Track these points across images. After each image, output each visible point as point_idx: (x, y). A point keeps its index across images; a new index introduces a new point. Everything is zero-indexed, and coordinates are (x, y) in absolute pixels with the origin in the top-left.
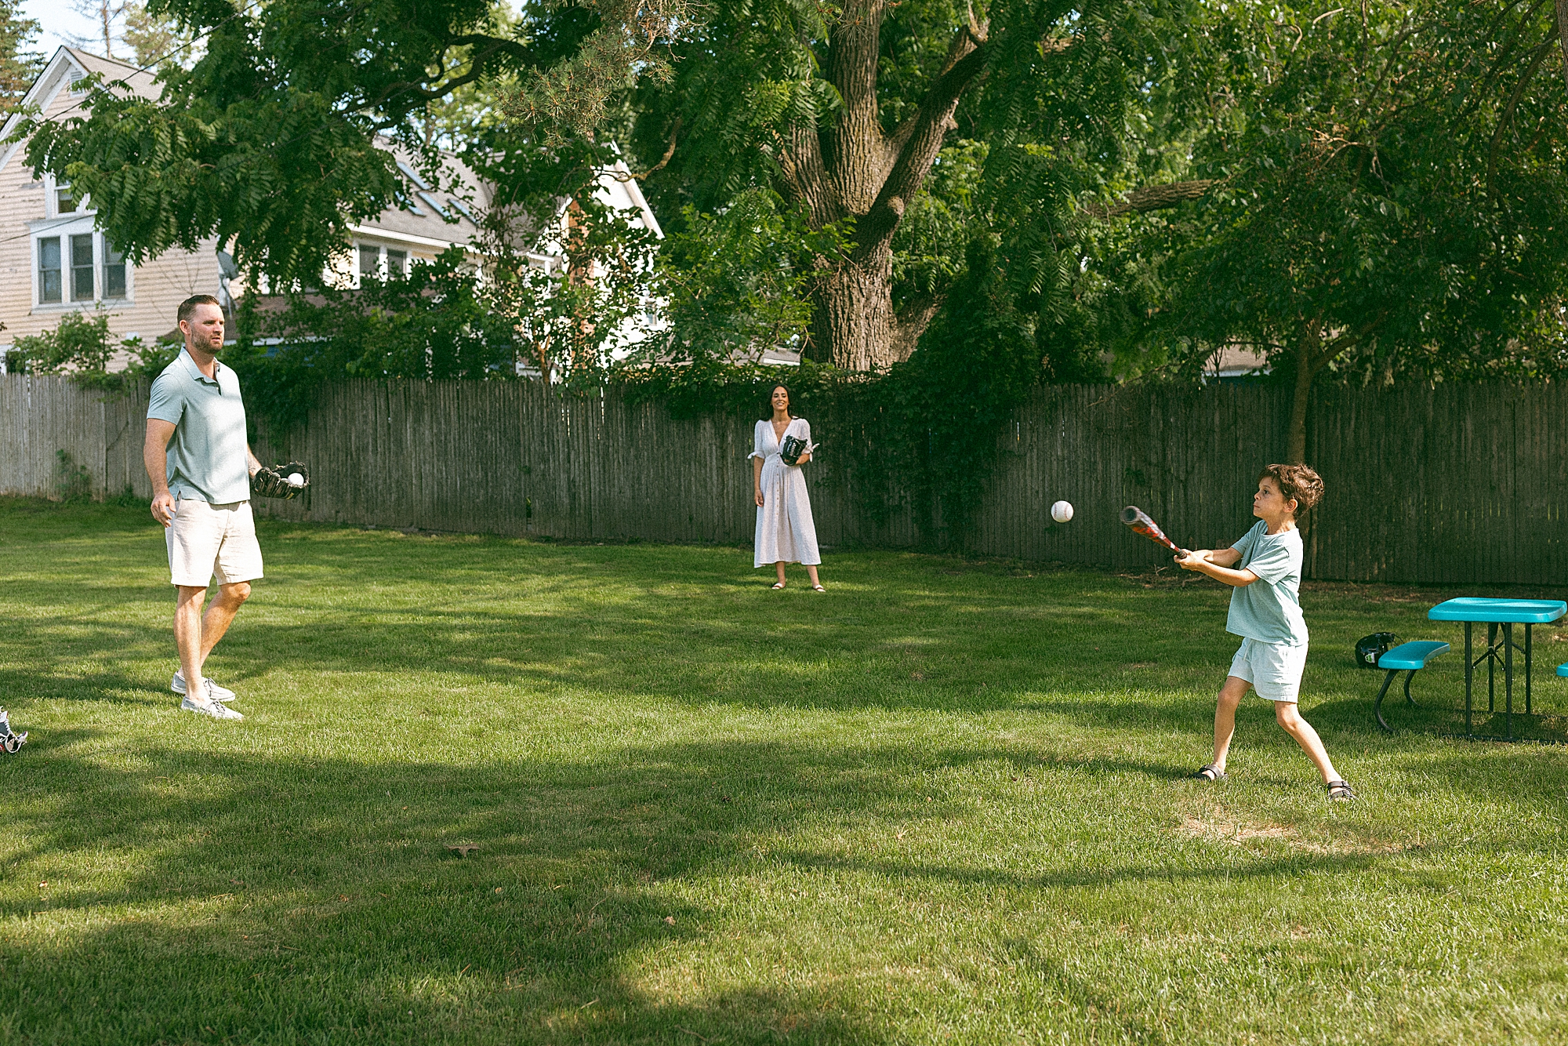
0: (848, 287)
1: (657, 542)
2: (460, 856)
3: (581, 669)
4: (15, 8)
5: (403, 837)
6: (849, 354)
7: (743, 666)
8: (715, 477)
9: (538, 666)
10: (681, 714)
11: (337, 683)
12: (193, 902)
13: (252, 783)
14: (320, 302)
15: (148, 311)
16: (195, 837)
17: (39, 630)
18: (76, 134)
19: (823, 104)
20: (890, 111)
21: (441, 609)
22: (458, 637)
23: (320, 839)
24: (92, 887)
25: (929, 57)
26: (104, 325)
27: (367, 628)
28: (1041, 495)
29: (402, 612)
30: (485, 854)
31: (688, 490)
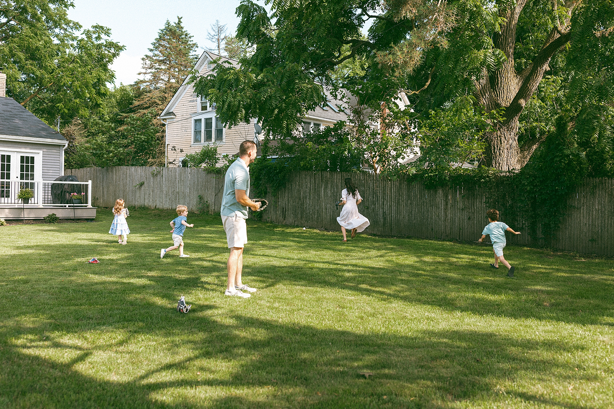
0: (500, 136)
1: (418, 238)
2: (365, 378)
3: (399, 291)
4: (190, 39)
5: (339, 365)
6: (499, 164)
7: (467, 294)
8: (443, 213)
9: (380, 289)
10: (445, 315)
11: (303, 291)
12: (257, 389)
13: (275, 334)
14: (291, 142)
15: (231, 145)
16: (255, 356)
17: (193, 263)
18: (211, 81)
19: (498, 59)
20: (520, 65)
21: (338, 262)
22: (347, 275)
23: (305, 363)
24: (217, 376)
25: (536, 42)
26: (216, 150)
27: (312, 268)
28: (587, 225)
29: (324, 262)
30: (376, 378)
31: (432, 218)
